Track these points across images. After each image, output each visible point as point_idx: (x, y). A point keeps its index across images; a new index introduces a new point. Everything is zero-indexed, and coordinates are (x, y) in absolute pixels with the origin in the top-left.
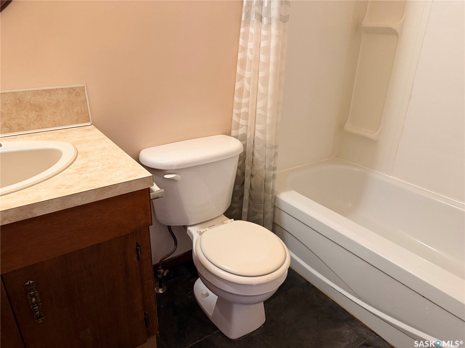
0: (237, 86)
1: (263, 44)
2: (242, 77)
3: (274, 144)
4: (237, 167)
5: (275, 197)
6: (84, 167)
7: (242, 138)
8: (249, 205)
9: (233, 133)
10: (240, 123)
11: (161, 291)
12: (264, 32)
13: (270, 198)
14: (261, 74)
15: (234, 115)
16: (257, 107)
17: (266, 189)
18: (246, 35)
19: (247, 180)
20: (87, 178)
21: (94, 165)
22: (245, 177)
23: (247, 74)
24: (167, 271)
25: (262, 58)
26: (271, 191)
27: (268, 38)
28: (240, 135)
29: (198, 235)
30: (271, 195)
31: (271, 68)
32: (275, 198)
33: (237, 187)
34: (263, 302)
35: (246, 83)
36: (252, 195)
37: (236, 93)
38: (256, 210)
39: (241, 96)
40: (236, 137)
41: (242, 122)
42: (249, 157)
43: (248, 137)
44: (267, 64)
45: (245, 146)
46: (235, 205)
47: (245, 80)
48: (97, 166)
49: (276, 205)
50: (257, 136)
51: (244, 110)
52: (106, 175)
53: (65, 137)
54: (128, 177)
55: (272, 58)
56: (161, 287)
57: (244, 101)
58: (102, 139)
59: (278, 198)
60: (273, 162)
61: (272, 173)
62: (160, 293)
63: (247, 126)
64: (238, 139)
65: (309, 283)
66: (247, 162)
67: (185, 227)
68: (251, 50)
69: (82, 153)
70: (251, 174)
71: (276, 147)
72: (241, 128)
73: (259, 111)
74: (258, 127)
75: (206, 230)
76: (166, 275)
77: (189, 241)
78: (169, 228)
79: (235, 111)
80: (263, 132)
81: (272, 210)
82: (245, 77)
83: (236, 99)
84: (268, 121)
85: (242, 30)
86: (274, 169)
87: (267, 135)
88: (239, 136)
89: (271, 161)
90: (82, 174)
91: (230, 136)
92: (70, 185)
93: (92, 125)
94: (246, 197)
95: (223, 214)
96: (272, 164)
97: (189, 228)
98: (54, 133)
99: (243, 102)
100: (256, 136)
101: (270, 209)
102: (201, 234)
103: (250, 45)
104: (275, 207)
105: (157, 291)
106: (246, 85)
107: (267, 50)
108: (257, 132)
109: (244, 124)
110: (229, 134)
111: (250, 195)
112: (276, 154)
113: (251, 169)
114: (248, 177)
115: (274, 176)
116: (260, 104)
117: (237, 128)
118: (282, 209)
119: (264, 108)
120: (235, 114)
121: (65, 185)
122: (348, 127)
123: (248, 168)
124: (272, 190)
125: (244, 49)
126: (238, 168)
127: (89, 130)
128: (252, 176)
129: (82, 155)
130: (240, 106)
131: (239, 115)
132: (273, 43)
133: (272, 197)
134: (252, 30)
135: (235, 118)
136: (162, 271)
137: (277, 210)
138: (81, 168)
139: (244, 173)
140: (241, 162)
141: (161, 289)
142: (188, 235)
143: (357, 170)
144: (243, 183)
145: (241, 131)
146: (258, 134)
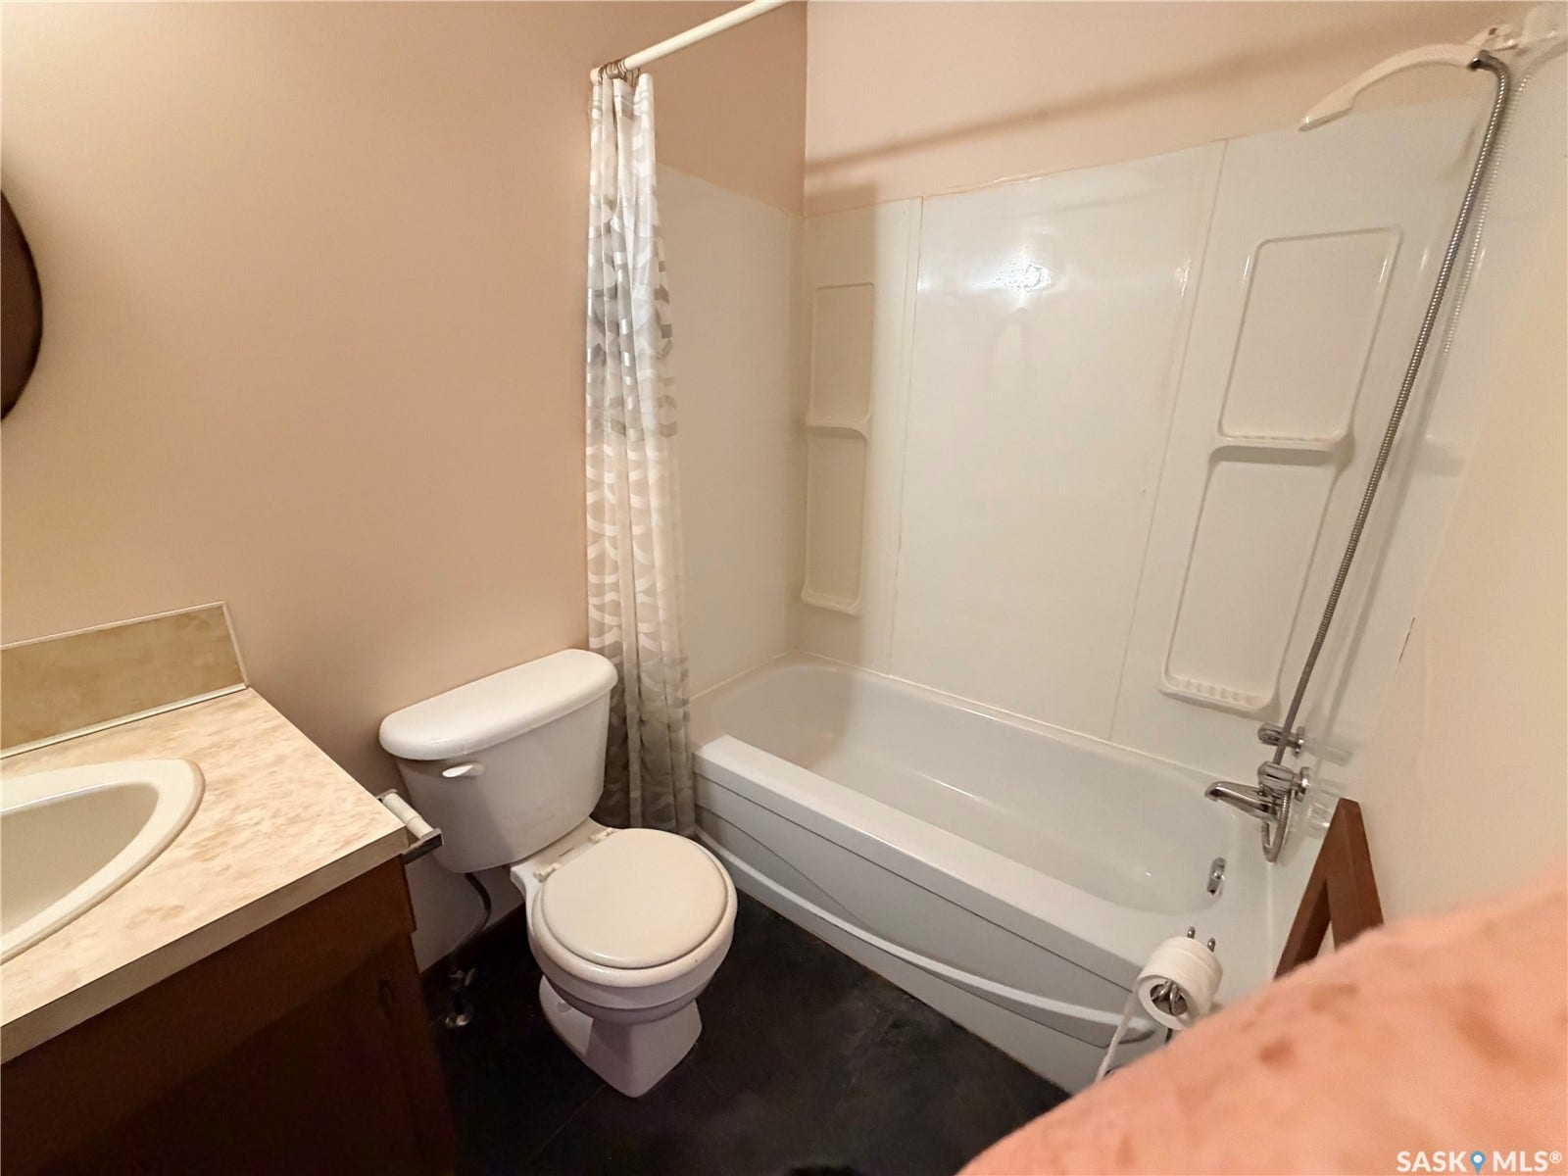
0: (592, 552)
1: (633, 476)
2: (599, 537)
3: (678, 656)
4: (608, 710)
5: (693, 755)
6: (220, 833)
7: (612, 652)
8: (643, 780)
9: (594, 642)
10: (606, 621)
11: (461, 1022)
12: (632, 455)
13: (684, 760)
14: (637, 530)
15: (591, 608)
16: (637, 589)
17: (673, 745)
18: (599, 460)
19: (633, 734)
20: (227, 869)
21: (250, 819)
22: (628, 726)
23: (609, 530)
24: (471, 973)
25: (635, 501)
26: (683, 747)
27: (641, 464)
28: (609, 646)
29: (536, 882)
30: (684, 756)
31: (655, 519)
32: (694, 759)
33: (615, 749)
34: (694, 1001)
35: (608, 545)
36: (648, 759)
37: (590, 565)
38: (658, 789)
39: (600, 572)
40: (601, 651)
41: (609, 620)
42: (631, 688)
43: (624, 649)
44: (646, 512)
45: (619, 667)
46: (614, 787)
47: (607, 542)
48: (257, 824)
49: (697, 771)
50: (643, 647)
51: (609, 597)
52: (283, 847)
53: (171, 739)
54: (342, 843)
55: (654, 502)
56: (460, 1012)
57: (609, 579)
58: (275, 729)
59: (699, 757)
60: (680, 690)
61: (681, 711)
62: (462, 1027)
63: (620, 627)
64: (603, 655)
65: (777, 916)
66: (627, 698)
67: (506, 868)
68: (611, 487)
69: (217, 786)
70: (641, 718)
71: (683, 660)
72: (609, 631)
73: (641, 598)
74: (643, 628)
75: (554, 870)
76: (471, 984)
77: (518, 895)
78: (470, 877)
79: (592, 600)
80: (653, 636)
81: (691, 783)
82: (604, 535)
83: (592, 578)
84: (662, 615)
85: (589, 451)
86: (685, 702)
87: (663, 643)
88: (606, 649)
89: (676, 690)
90: (212, 858)
91: (588, 650)
92: (176, 907)
93: (250, 689)
94: (635, 768)
95: (591, 816)
96: (680, 694)
97: (514, 869)
98: (138, 728)
99: (606, 582)
100: (640, 645)
101: (685, 782)
102: (543, 879)
103: (609, 478)
104: (695, 775)
105: (451, 1024)
106: (611, 551)
107: (642, 487)
108: (641, 637)
109: (613, 623)
110: (584, 646)
111: (643, 762)
112: (684, 675)
113: (638, 708)
114: (635, 727)
115: (686, 716)
116: (641, 584)
117: (601, 633)
118: (711, 778)
119: (650, 591)
120: (594, 606)
121: (158, 910)
122: (809, 595)
123: (631, 709)
124: (686, 745)
125: (598, 484)
126: (612, 710)
127: (240, 705)
128: (642, 721)
129: (217, 792)
130: (600, 590)
131: (601, 608)
132: (653, 475)
133: (687, 758)
134: (608, 450)
135: (593, 613)
136: (459, 975)
137: (701, 783)
138: (212, 838)
139: (625, 718)
140: (615, 700)
141: (462, 1016)
142: (513, 884)
143: (834, 669)
144: (626, 738)
145: (609, 639)
146: (644, 641)
